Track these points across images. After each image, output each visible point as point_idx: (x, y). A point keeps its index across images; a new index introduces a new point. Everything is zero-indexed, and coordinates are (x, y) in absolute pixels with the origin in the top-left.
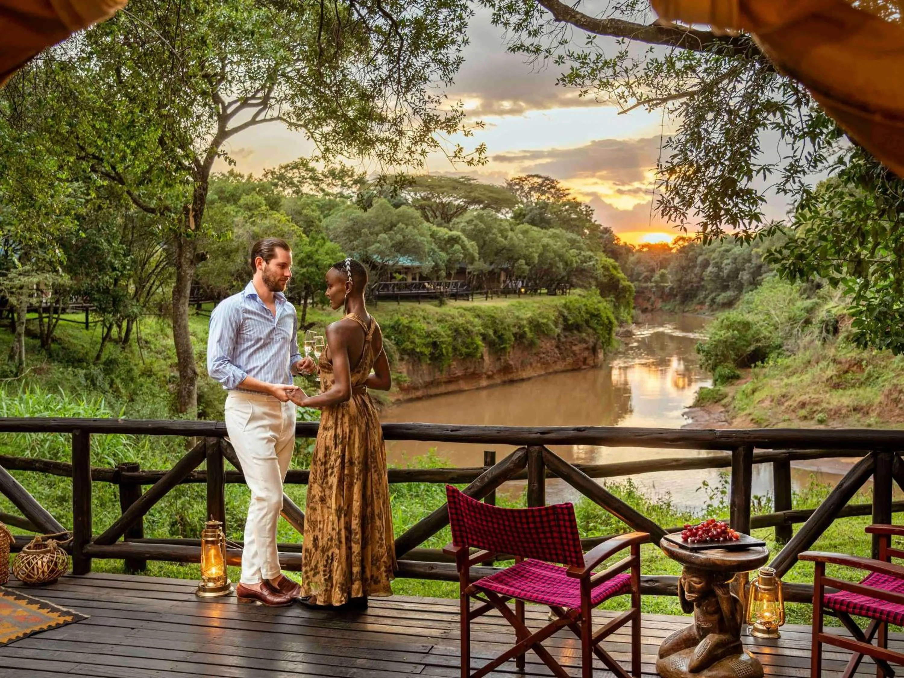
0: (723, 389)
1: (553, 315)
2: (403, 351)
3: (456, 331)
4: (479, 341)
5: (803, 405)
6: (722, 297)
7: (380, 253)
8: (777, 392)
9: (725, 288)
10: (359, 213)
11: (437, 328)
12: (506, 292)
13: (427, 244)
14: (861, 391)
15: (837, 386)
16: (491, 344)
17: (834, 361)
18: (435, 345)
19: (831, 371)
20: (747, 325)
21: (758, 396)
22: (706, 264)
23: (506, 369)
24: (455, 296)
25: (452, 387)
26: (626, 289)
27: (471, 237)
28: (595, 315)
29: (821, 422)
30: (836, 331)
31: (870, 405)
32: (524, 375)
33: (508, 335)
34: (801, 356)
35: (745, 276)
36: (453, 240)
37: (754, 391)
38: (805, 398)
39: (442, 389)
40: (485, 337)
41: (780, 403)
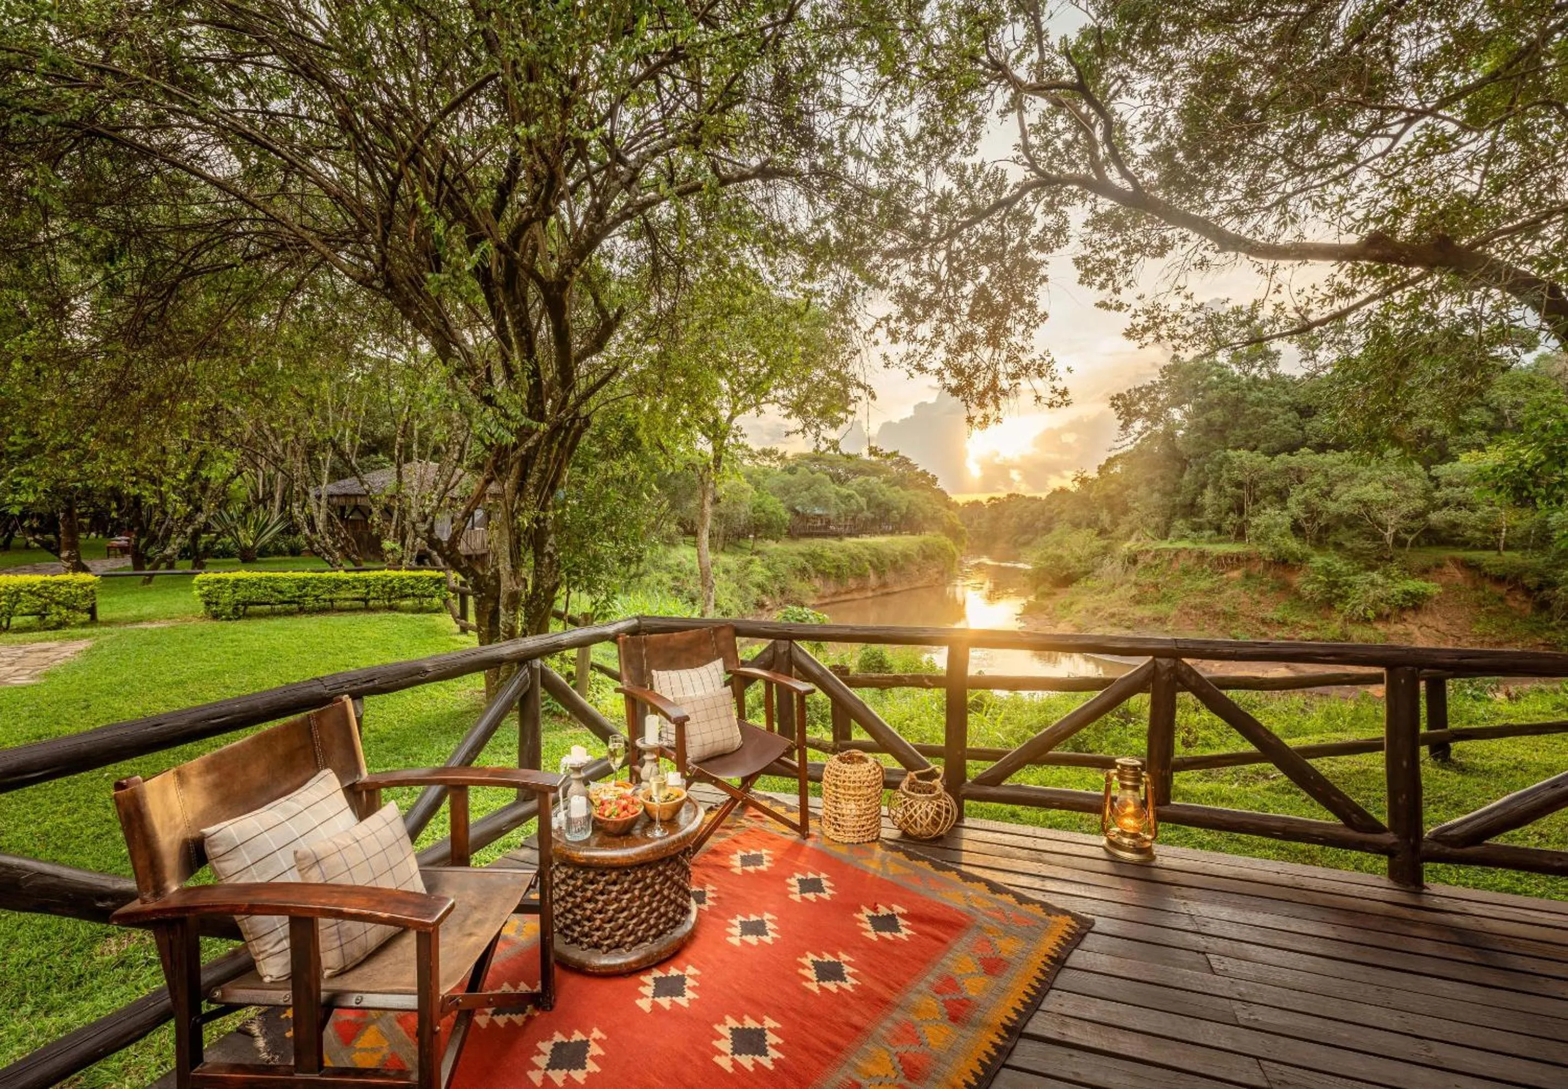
0: (1046, 602)
1: (916, 548)
2: (818, 571)
3: (852, 557)
4: (867, 565)
5: (1113, 615)
6: (1022, 539)
7: (803, 505)
8: (1091, 606)
9: (1025, 532)
10: (788, 477)
11: (840, 555)
12: (883, 533)
13: (833, 499)
14: (1159, 607)
15: (1138, 603)
16: (875, 568)
17: (1136, 584)
18: (838, 567)
19: (1134, 591)
20: (1060, 558)
21: (1074, 608)
22: (1011, 517)
23: (884, 585)
24: (850, 535)
25: (848, 597)
26: (962, 532)
27: (862, 495)
28: (944, 549)
29: (1128, 628)
30: (1135, 562)
31: (1167, 617)
32: (896, 589)
33: (887, 562)
34: (1105, 582)
35: (1040, 524)
36: (850, 497)
37: (1071, 604)
38: (1114, 610)
39: (843, 597)
40: (871, 563)
41: (1094, 614)
